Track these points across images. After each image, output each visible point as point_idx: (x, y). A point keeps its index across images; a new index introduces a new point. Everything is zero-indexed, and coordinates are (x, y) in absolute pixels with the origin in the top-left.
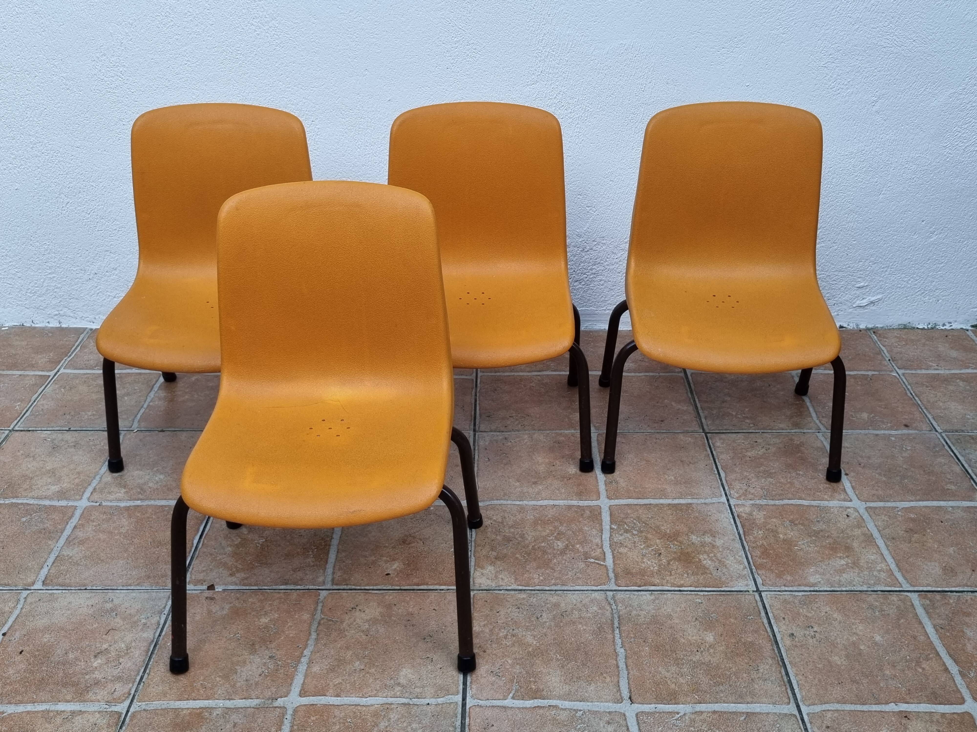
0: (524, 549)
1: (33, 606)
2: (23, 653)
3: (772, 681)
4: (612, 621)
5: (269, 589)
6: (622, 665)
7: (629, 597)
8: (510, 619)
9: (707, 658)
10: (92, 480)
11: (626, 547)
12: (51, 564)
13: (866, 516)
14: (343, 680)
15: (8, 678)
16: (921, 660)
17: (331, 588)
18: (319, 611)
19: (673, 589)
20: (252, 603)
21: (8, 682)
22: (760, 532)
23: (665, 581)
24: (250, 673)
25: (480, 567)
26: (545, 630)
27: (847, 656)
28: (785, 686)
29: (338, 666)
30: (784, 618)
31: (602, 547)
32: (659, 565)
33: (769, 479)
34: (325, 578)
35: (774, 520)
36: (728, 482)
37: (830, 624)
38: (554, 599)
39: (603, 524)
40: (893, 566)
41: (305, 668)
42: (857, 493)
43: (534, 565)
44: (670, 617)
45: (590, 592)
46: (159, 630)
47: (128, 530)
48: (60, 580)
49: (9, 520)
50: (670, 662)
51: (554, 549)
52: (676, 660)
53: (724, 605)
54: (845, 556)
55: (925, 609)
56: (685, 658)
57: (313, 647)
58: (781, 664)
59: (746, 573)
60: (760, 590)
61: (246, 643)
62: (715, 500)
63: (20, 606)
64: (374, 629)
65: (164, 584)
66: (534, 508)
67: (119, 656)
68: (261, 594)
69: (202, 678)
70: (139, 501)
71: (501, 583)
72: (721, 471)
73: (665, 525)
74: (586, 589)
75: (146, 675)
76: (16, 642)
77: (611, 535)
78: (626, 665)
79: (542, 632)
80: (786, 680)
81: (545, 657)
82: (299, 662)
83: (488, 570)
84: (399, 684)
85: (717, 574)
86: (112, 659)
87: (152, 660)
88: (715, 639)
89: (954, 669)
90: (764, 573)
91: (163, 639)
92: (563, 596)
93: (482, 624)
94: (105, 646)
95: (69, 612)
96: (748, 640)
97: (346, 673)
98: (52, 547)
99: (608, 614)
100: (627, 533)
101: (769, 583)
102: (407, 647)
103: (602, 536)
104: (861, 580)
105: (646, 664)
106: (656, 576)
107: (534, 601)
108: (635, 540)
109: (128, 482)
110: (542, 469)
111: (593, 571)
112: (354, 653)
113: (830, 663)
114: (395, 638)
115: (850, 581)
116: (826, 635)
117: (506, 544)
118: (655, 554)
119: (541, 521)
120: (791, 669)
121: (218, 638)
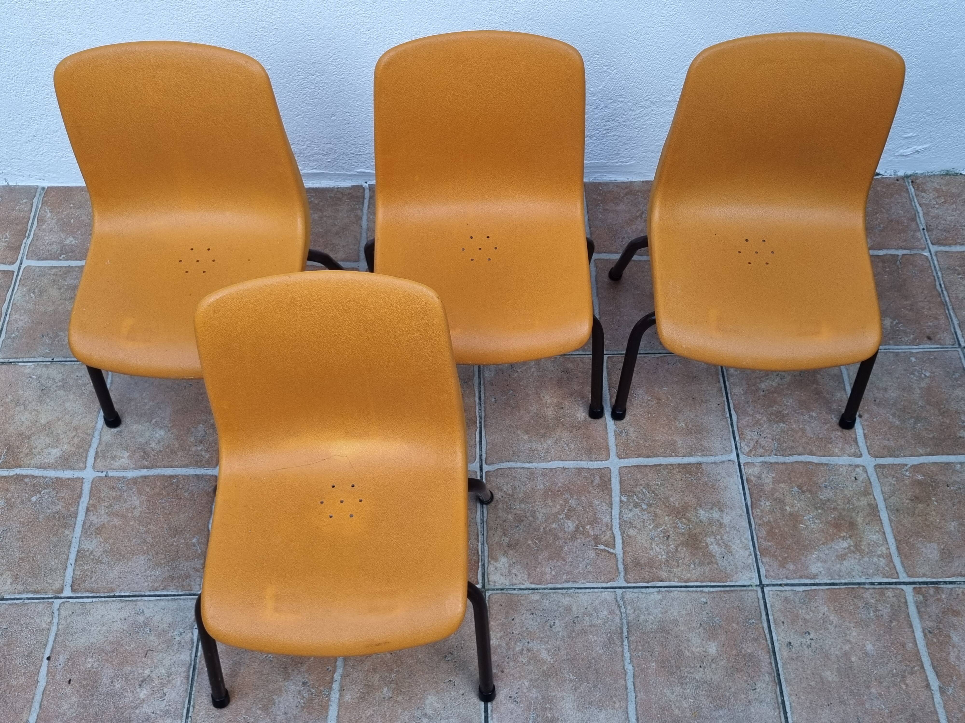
0: (535, 533)
1: (68, 621)
2: (71, 682)
3: (767, 703)
4: (621, 629)
6: (630, 686)
7: (638, 597)
8: (525, 629)
9: (709, 676)
10: (92, 439)
11: (635, 527)
12: (74, 562)
13: (874, 478)
14: (374, 711)
15: (64, 714)
16: (906, 674)
19: (680, 584)
21: (65, 719)
22: (767, 504)
23: (672, 575)
24: (288, 704)
25: (493, 559)
26: (558, 643)
27: (839, 671)
28: (779, 708)
29: (368, 693)
30: (783, 623)
31: (611, 529)
32: (668, 553)
33: (782, 425)
35: (782, 485)
36: (740, 429)
37: (826, 629)
38: (566, 601)
39: (613, 494)
40: (893, 549)
41: (337, 696)
42: (868, 444)
43: (546, 555)
44: (676, 622)
45: (600, 590)
46: (194, 649)
47: (141, 512)
48: (87, 585)
49: (19, 500)
50: (674, 682)
51: (565, 532)
52: (680, 678)
53: (727, 606)
54: (848, 536)
55: (917, 607)
56: (689, 675)
57: (342, 668)
58: (777, 681)
59: (750, 561)
60: (763, 583)
61: (279, 666)
62: (725, 458)
63: (55, 621)
65: (189, 588)
66: (545, 472)
67: (162, 685)
69: (244, 711)
70: (145, 470)
71: (515, 581)
72: (733, 412)
73: (674, 495)
74: (596, 586)
75: (191, 708)
76: (61, 669)
77: (621, 512)
78: (634, 686)
79: (555, 645)
80: (780, 701)
81: (559, 677)
82: (331, 688)
83: (501, 563)
84: (425, 715)
85: (723, 564)
86: (156, 689)
87: (194, 689)
88: (717, 650)
89: (935, 684)
90: (768, 560)
91: (200, 662)
92: (575, 597)
93: (499, 635)
94: (147, 672)
95: (104, 628)
96: (749, 651)
97: (376, 702)
98: (70, 537)
99: (617, 620)
100: (636, 508)
101: (772, 574)
102: (430, 668)
103: (611, 512)
104: (860, 569)
105: (652, 685)
106: (664, 568)
107: (547, 604)
108: (644, 518)
109: (129, 441)
110: (550, 413)
111: (603, 561)
112: (381, 677)
113: (821, 678)
114: (418, 657)
115: (849, 570)
116: (820, 644)
117: (518, 526)
118: (664, 537)
119: (551, 492)
120: (786, 688)
121: (252, 660)
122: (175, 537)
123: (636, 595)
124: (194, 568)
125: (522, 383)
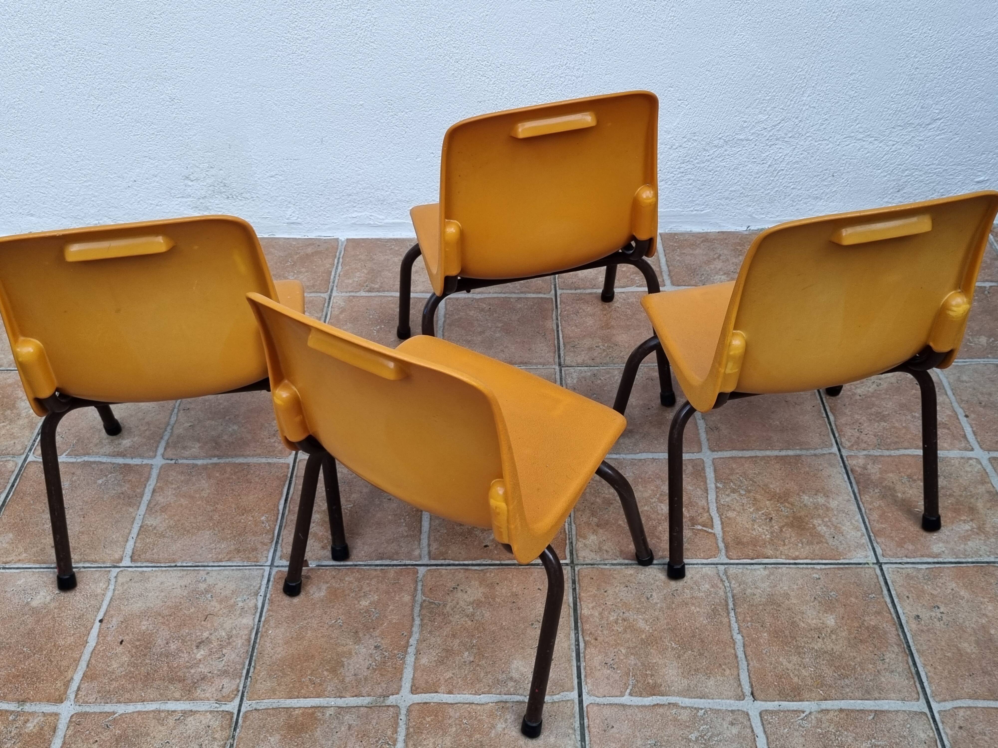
1: (125, 588)
2: (123, 643)
3: (899, 673)
4: (726, 601)
5: (365, 565)
6: (741, 654)
7: (742, 572)
8: (619, 600)
9: (830, 646)
10: (164, 432)
11: (734, 510)
12: (136, 536)
13: (989, 469)
14: (453, 674)
15: (113, 673)
17: (429, 563)
18: (419, 592)
19: (788, 561)
20: (350, 582)
21: (114, 677)
22: (876, 491)
23: (778, 553)
24: (358, 666)
25: (581, 537)
26: (656, 613)
27: (977, 643)
28: (913, 678)
29: (447, 657)
30: (908, 597)
31: (708, 511)
32: (772, 533)
33: (883, 424)
34: (421, 551)
35: (891, 475)
36: (838, 427)
37: (957, 603)
38: (663, 575)
39: (708, 481)
41: (413, 660)
42: (979, 440)
44: (787, 596)
45: (700, 566)
46: (258, 615)
47: (209, 493)
48: (148, 556)
49: (85, 482)
50: (790, 651)
51: (658, 514)
52: (797, 648)
53: (843, 582)
54: (969, 519)
56: (806, 645)
57: (418, 634)
58: (908, 652)
59: (864, 541)
60: (881, 561)
61: (349, 630)
62: (825, 451)
63: (112, 587)
64: (478, 613)
65: (255, 559)
66: (633, 463)
67: (221, 647)
68: (358, 571)
69: (309, 672)
70: (216, 459)
71: (605, 556)
72: (829, 414)
73: (774, 482)
74: (695, 562)
75: (252, 669)
76: (114, 630)
77: (717, 496)
78: (745, 654)
79: (654, 615)
80: (913, 671)
81: (659, 645)
82: (406, 652)
83: (590, 540)
84: (511, 679)
85: (834, 543)
86: (214, 650)
87: (256, 651)
88: (836, 622)
90: (884, 541)
91: (264, 626)
93: (590, 606)
94: (206, 634)
95: (163, 594)
96: (872, 623)
97: (456, 666)
98: (134, 515)
99: (721, 593)
100: (734, 493)
101: (890, 553)
102: (515, 634)
103: (707, 497)
104: (988, 549)
105: (766, 654)
106: (769, 546)
107: (642, 578)
108: (743, 502)
109: (201, 434)
110: (637, 413)
111: (702, 540)
112: (461, 642)
113: (959, 650)
114: (502, 624)
115: (975, 550)
116: (953, 617)
117: (607, 509)
118: (766, 519)
119: (641, 479)
120: (919, 658)
121: (320, 624)
122: (243, 515)
123: (740, 571)
124: (261, 543)
125: (605, 389)
